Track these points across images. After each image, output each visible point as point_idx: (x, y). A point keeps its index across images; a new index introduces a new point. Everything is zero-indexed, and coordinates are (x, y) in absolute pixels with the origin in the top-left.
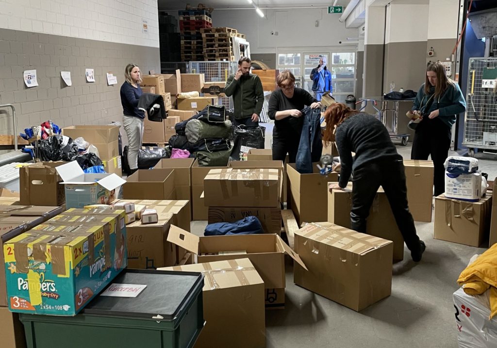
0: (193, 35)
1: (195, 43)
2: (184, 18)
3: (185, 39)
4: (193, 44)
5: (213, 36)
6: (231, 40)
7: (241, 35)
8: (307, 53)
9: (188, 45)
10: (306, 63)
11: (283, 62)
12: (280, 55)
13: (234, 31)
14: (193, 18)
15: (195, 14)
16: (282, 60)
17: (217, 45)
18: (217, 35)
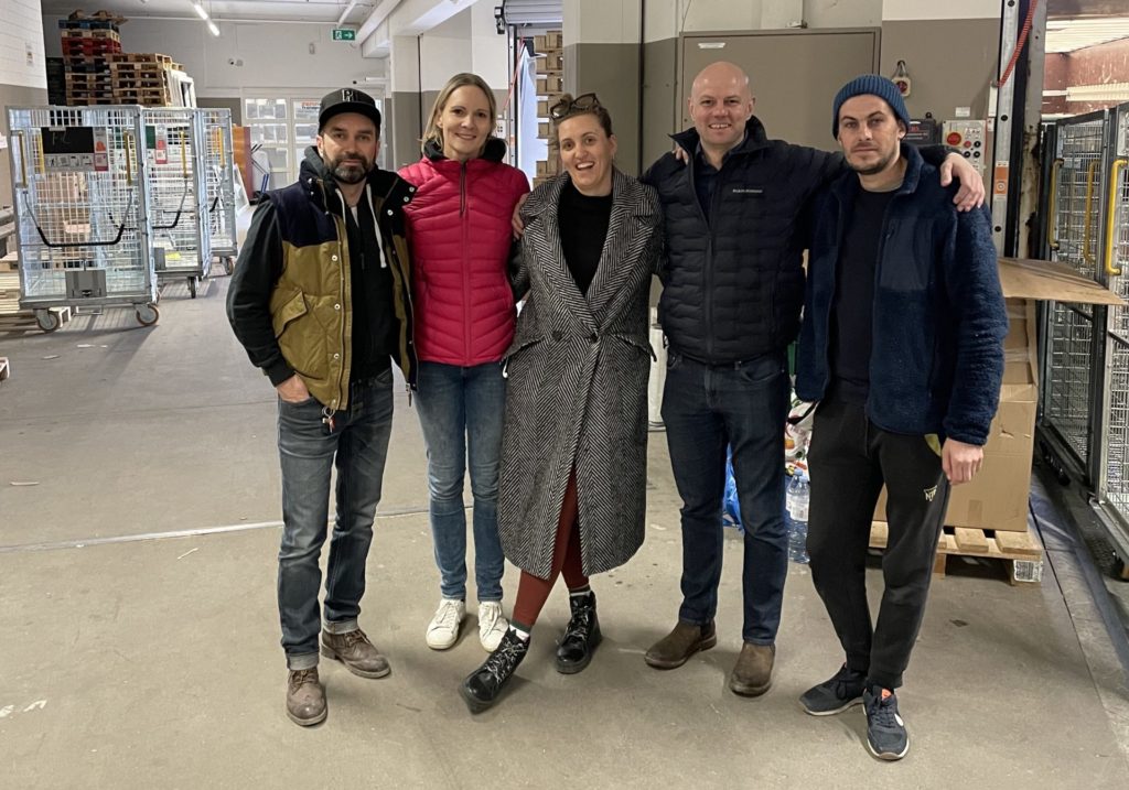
0: (89, 65)
1: (94, 78)
2: (69, 33)
3: (74, 70)
4: (90, 81)
5: (132, 67)
6: (165, 75)
7: (178, 65)
8: (298, 99)
9: (81, 82)
10: (298, 116)
11: (254, 113)
12: (248, 101)
13: (167, 60)
14: (87, 34)
15: (92, 28)
16: (252, 109)
17: (139, 84)
18: (138, 66)
